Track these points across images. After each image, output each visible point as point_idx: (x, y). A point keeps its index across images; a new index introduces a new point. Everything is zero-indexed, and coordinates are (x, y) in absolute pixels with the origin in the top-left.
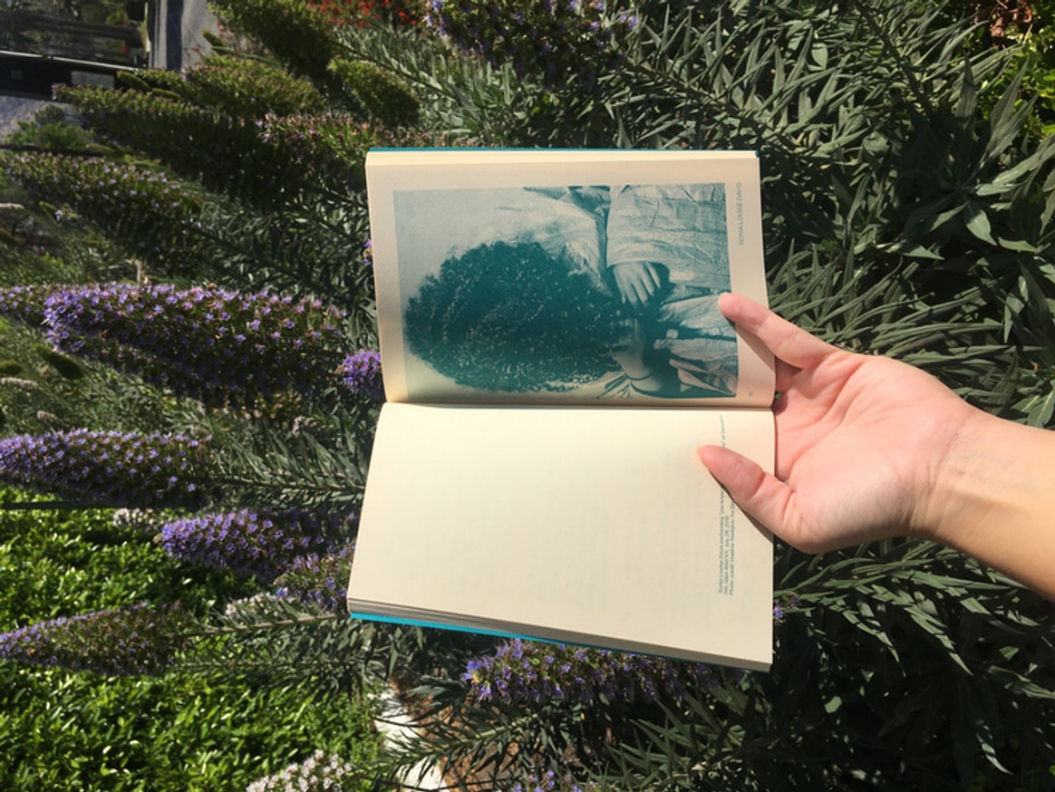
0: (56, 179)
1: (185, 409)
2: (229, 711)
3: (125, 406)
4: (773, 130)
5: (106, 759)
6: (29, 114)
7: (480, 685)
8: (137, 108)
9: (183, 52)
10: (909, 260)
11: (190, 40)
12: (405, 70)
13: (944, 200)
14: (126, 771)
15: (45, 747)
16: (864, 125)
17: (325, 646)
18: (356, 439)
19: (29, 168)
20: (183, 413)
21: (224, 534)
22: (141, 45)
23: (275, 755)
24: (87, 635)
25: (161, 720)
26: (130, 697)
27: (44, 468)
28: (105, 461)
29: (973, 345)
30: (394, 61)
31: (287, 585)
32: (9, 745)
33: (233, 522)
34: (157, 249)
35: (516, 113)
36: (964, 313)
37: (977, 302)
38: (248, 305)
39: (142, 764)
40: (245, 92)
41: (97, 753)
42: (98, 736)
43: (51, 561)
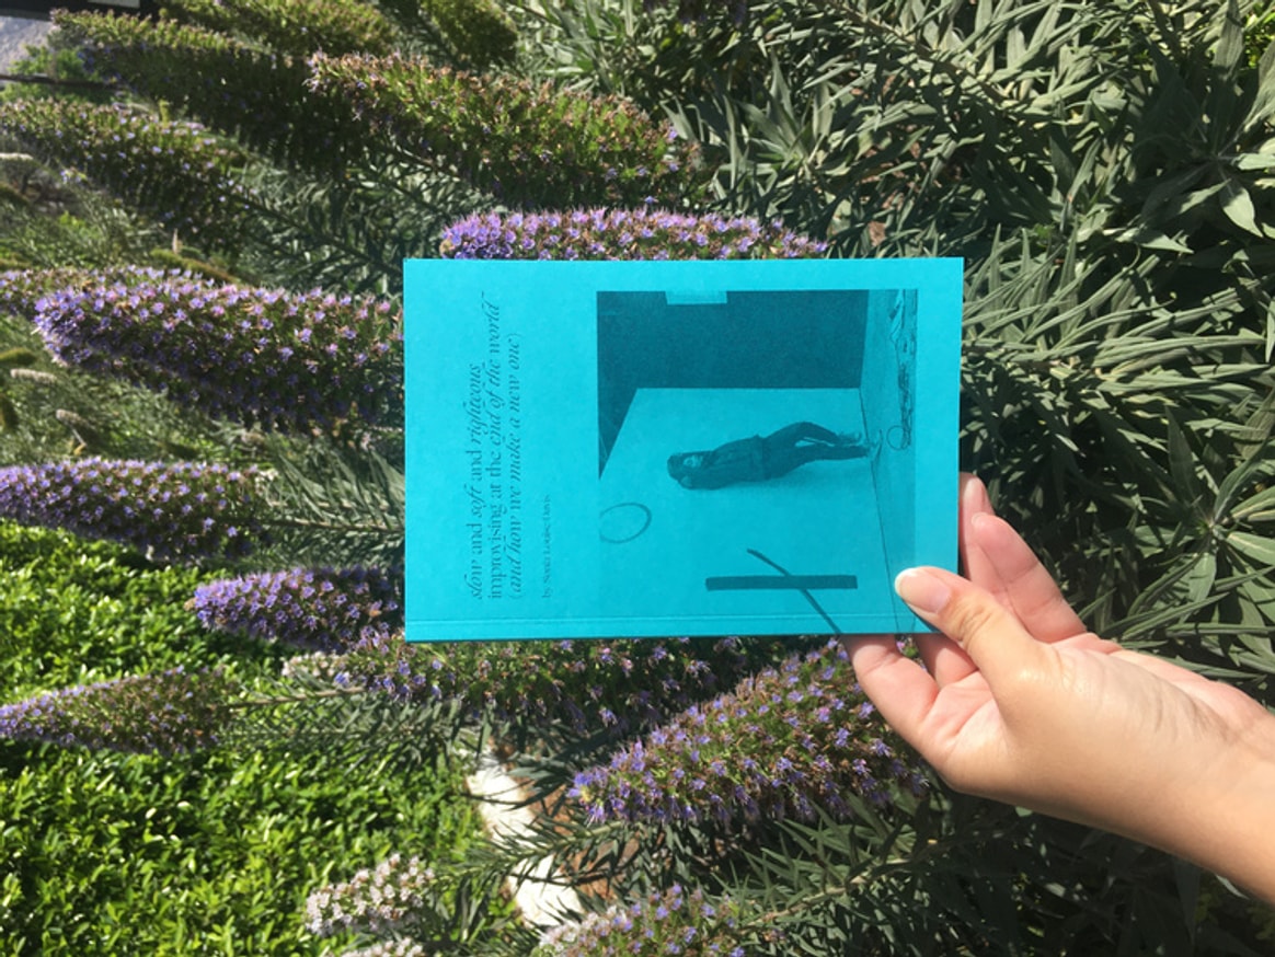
0: (59, 133)
2: (296, 769)
3: (161, 405)
4: (975, 77)
5: (150, 824)
6: (40, 37)
7: (591, 805)
8: (158, 41)
10: (1148, 252)
13: (1195, 173)
14: (174, 838)
15: (78, 809)
16: (1093, 72)
19: (24, 119)
21: (272, 599)
23: (350, 819)
24: (111, 707)
25: (215, 778)
27: (48, 507)
28: (123, 499)
29: (1225, 362)
31: (348, 668)
32: (35, 806)
33: (283, 584)
34: (190, 219)
35: (639, 47)
36: (1214, 321)
37: (1231, 308)
38: (297, 309)
39: (193, 830)
40: (294, 19)
41: (139, 817)
42: (141, 798)
43: (80, 588)
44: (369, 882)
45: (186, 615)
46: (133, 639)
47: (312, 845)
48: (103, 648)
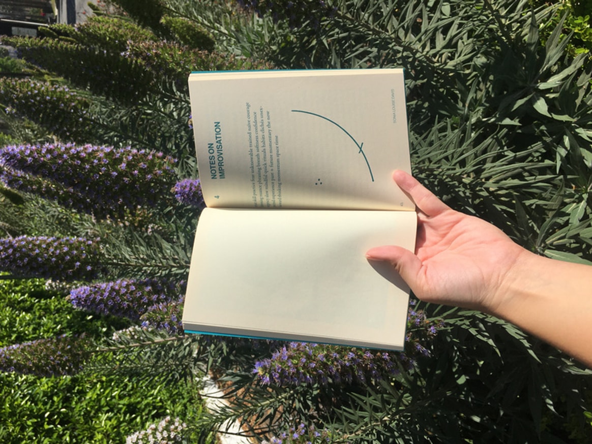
1: (85, 220)
2: (117, 390)
3: (49, 219)
4: (422, 53)
5: (47, 420)
7: (263, 376)
8: (49, 47)
9: (77, 15)
10: (502, 127)
11: (80, 8)
12: (206, 22)
13: (520, 92)
14: (59, 426)
15: (12, 414)
16: (473, 50)
17: (170, 355)
18: (185, 237)
20: (84, 223)
21: (106, 294)
22: (52, 11)
24: (31, 354)
25: (78, 397)
26: (59, 385)
28: (37, 254)
29: (540, 175)
30: (200, 18)
31: (148, 319)
33: (112, 287)
34: (65, 129)
35: (271, 47)
36: (533, 157)
37: (540, 150)
38: (119, 155)
39: (68, 422)
40: (112, 36)
41: (42, 416)
42: (42, 407)
43: (11, 309)
44: (156, 429)
45: (62, 319)
46: (38, 332)
47: (126, 426)
48: (23, 337)
